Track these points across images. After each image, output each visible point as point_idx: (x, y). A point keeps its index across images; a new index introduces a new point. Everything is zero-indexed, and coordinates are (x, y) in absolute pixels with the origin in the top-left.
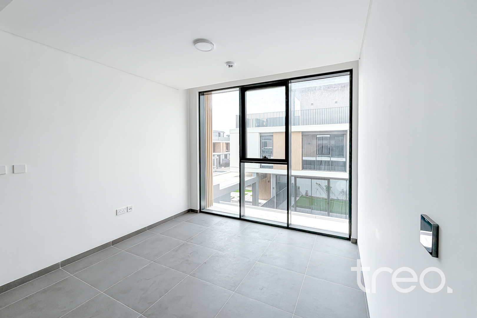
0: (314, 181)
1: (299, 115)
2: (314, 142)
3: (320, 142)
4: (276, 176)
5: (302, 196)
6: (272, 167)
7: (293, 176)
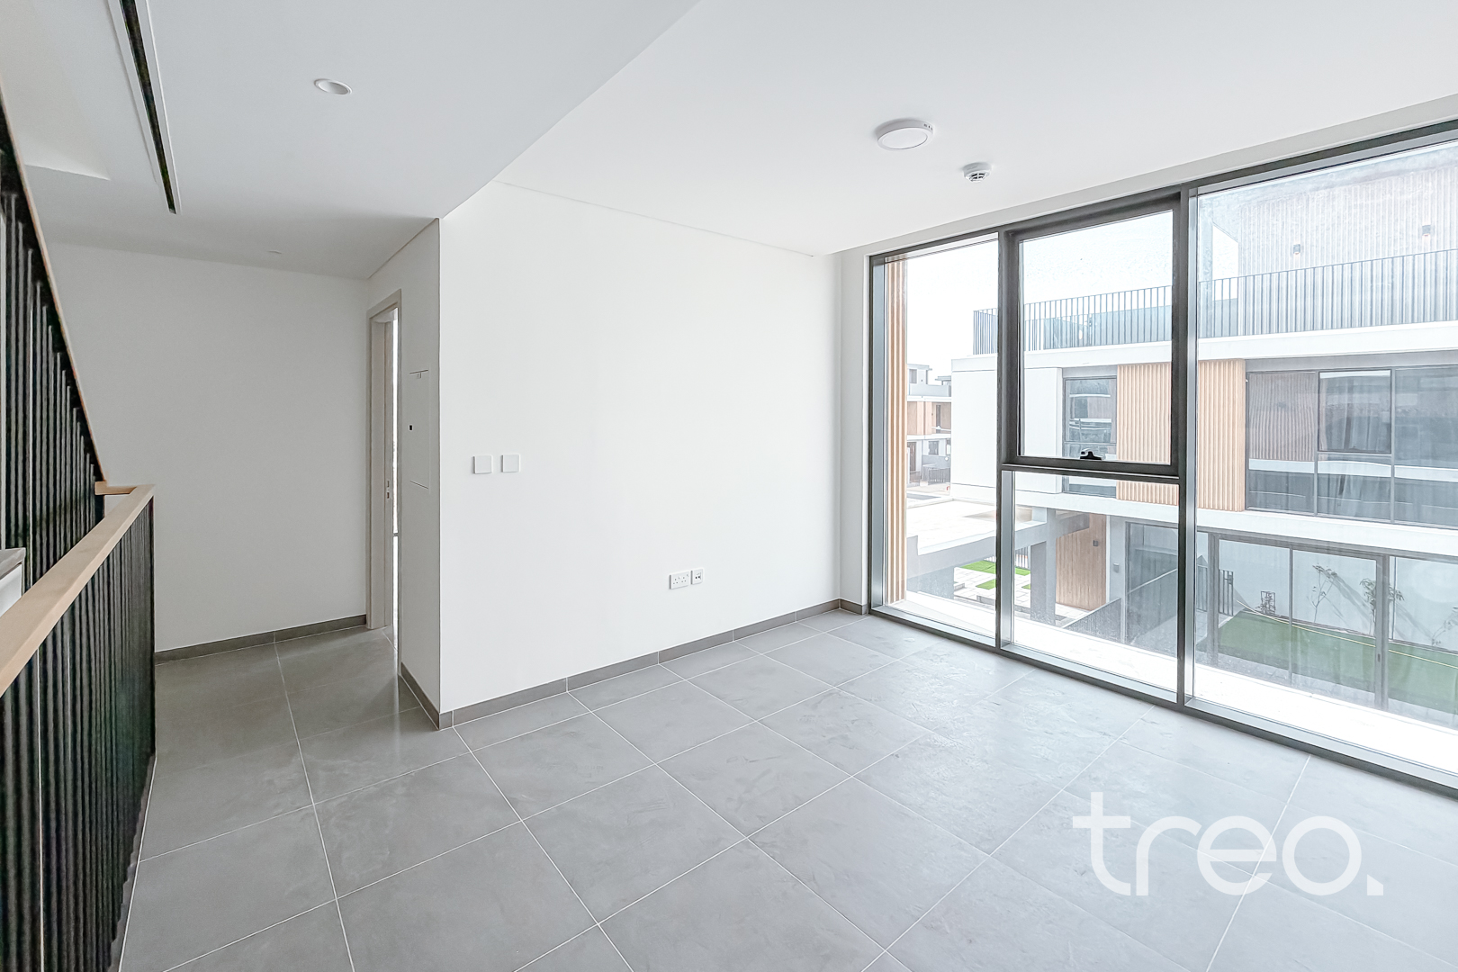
0: (1305, 559)
1: (1234, 296)
2: (1307, 401)
3: (1341, 400)
4: (1130, 524)
5: (1245, 613)
6: (1111, 493)
7: (1202, 529)
